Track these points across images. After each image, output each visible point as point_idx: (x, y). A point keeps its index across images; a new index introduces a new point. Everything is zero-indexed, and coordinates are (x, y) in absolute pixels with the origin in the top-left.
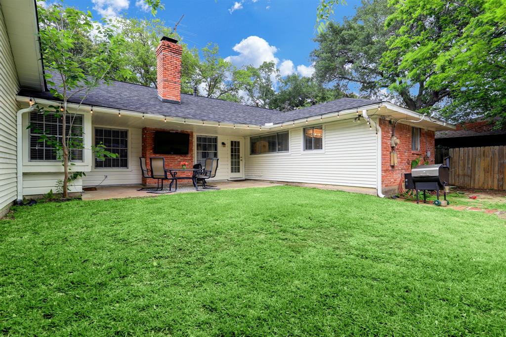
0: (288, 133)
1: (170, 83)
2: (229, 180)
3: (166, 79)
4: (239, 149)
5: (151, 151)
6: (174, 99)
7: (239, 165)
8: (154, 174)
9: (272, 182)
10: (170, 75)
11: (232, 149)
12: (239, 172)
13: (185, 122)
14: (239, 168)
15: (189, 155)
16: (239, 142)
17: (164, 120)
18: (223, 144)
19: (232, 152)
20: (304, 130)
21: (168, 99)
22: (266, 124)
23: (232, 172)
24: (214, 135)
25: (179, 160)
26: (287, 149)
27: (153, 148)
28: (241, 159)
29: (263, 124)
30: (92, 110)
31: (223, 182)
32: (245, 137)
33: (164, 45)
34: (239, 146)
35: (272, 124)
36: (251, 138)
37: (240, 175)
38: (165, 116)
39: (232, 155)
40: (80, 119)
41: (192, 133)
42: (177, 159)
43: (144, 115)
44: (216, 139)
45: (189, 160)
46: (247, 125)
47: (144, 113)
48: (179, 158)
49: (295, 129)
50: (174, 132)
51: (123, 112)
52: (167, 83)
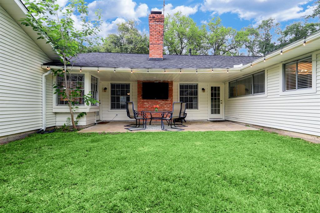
0: (264, 74)
1: (154, 45)
2: (209, 120)
3: (152, 42)
4: (219, 94)
5: (141, 97)
6: (158, 57)
7: (219, 107)
8: (130, 115)
9: (247, 125)
10: (154, 39)
11: (212, 94)
12: (219, 113)
13: (148, 72)
14: (219, 109)
15: (169, 99)
16: (219, 88)
17: (131, 72)
18: (203, 89)
19: (212, 96)
20: (284, 66)
21: (153, 57)
22: (235, 66)
23: (212, 113)
24: (194, 83)
25: (161, 103)
26: (262, 91)
27: (142, 95)
28: (221, 102)
29: (232, 67)
30: (81, 70)
31: (203, 122)
32: (224, 82)
33: (150, 18)
34: (219, 91)
35: (242, 65)
36: (229, 83)
37: (221, 116)
38: (132, 68)
39: (212, 99)
40: (81, 78)
41: (172, 82)
42: (160, 103)
43: (116, 69)
44: (196, 87)
45: (169, 103)
46: (211, 69)
47: (115, 68)
48: (162, 102)
49: (273, 67)
50: (158, 82)
51: (101, 69)
52: (152, 45)
